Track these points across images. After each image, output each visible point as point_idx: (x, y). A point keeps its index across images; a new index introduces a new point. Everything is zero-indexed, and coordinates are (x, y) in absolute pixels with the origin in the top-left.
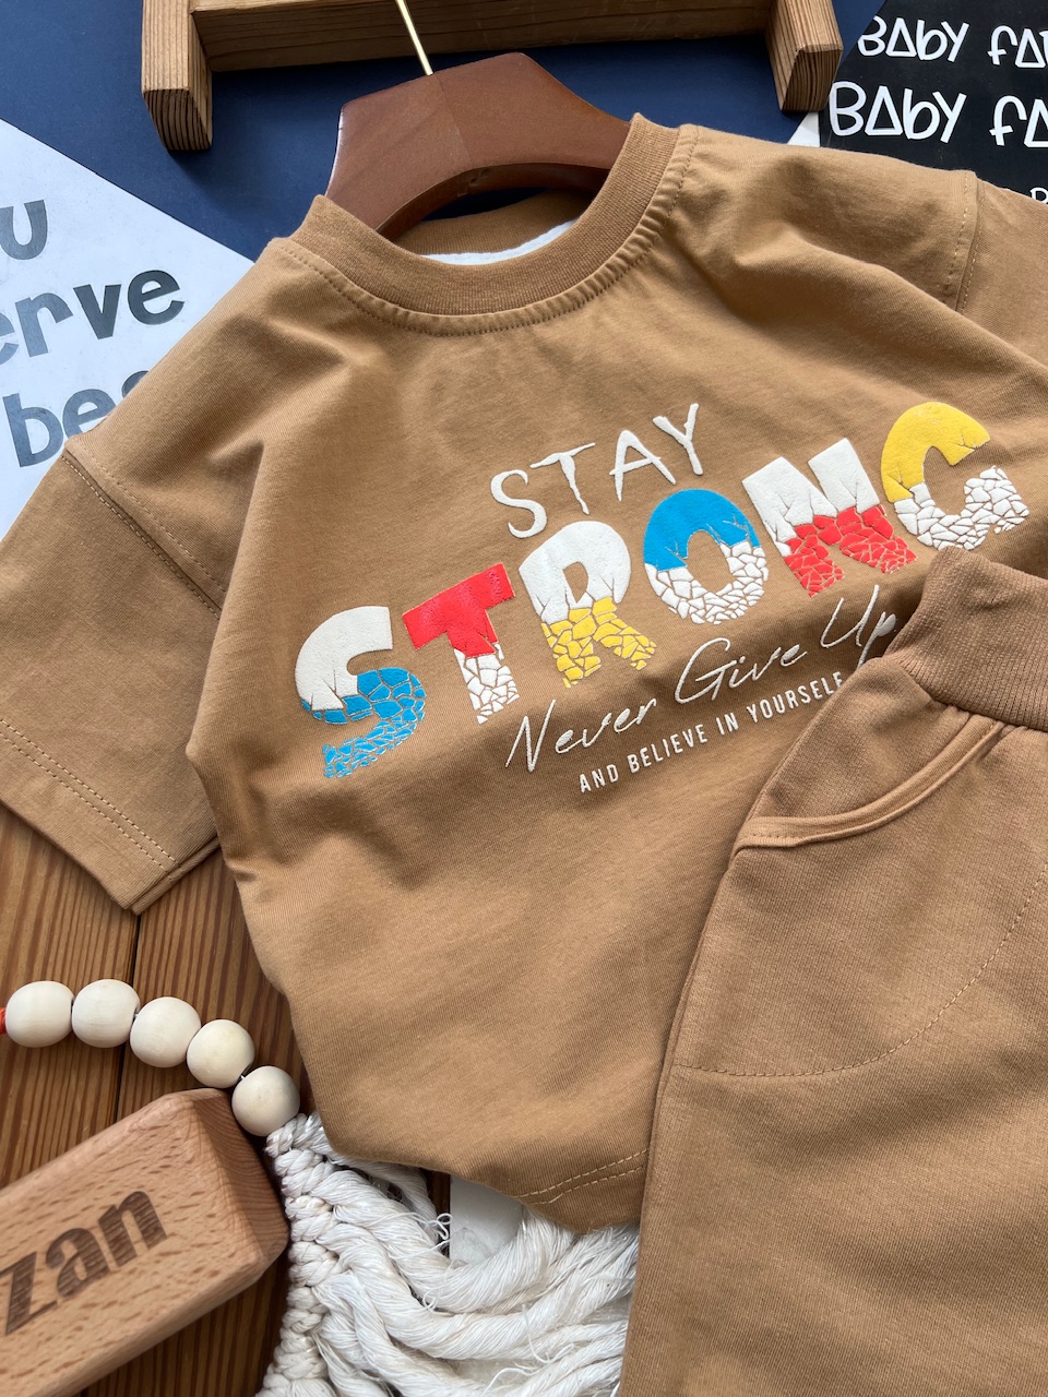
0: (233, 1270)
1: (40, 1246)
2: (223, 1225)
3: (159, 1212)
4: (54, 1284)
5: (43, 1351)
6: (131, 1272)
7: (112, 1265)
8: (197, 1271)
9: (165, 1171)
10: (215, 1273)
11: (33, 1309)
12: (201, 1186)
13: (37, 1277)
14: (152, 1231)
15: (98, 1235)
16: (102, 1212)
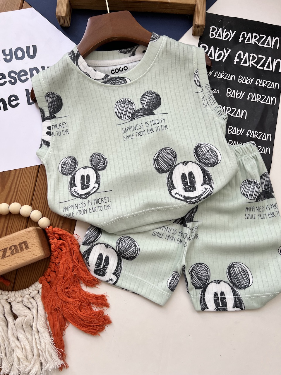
0: (39, 256)
1: (9, 247)
2: (38, 248)
3: (28, 245)
4: (10, 253)
5: (7, 263)
6: (23, 253)
7: (20, 252)
8: (33, 255)
9: (30, 239)
10: (36, 256)
11: (6, 256)
12: (36, 242)
13: (7, 251)
14: (27, 247)
15: (18, 246)
16: (19, 243)
